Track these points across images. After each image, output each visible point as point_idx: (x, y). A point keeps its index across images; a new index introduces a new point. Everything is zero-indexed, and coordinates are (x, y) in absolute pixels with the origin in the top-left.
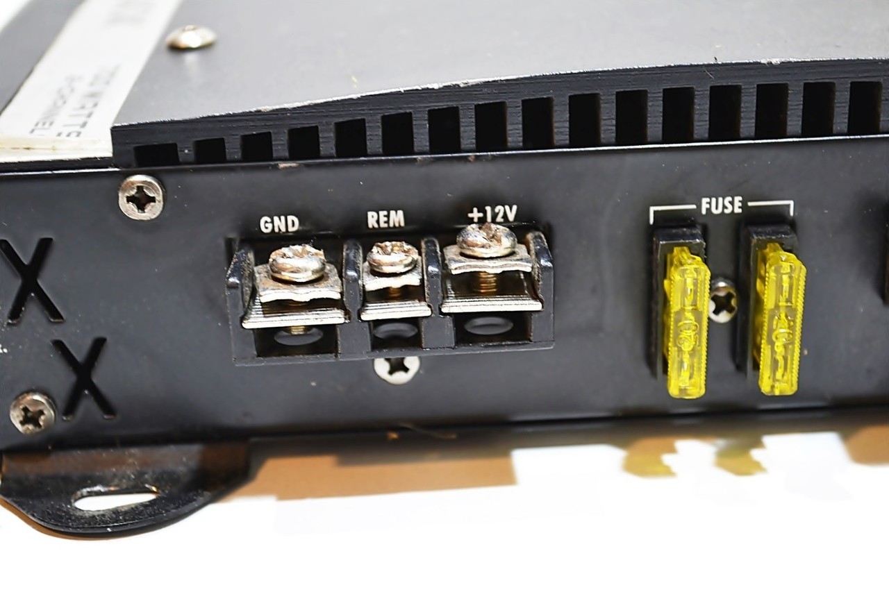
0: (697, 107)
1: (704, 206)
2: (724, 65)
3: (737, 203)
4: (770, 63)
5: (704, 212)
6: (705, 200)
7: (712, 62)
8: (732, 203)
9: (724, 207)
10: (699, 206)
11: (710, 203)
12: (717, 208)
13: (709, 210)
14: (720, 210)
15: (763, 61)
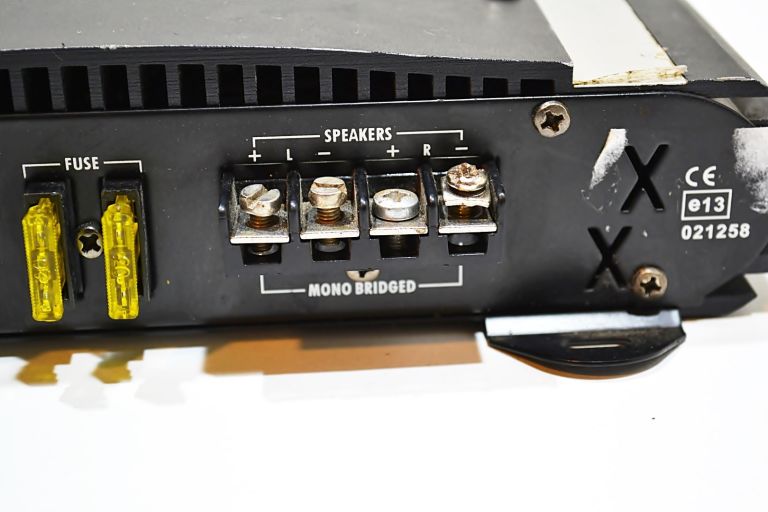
0: (52, 84)
1: (68, 164)
2: (69, 49)
3: (95, 163)
4: (108, 49)
5: (67, 169)
6: (67, 160)
7: (60, 47)
8: (90, 161)
9: (84, 165)
10: (64, 164)
11: (72, 161)
12: (78, 166)
13: (71, 167)
14: (81, 168)
15: (102, 47)
